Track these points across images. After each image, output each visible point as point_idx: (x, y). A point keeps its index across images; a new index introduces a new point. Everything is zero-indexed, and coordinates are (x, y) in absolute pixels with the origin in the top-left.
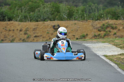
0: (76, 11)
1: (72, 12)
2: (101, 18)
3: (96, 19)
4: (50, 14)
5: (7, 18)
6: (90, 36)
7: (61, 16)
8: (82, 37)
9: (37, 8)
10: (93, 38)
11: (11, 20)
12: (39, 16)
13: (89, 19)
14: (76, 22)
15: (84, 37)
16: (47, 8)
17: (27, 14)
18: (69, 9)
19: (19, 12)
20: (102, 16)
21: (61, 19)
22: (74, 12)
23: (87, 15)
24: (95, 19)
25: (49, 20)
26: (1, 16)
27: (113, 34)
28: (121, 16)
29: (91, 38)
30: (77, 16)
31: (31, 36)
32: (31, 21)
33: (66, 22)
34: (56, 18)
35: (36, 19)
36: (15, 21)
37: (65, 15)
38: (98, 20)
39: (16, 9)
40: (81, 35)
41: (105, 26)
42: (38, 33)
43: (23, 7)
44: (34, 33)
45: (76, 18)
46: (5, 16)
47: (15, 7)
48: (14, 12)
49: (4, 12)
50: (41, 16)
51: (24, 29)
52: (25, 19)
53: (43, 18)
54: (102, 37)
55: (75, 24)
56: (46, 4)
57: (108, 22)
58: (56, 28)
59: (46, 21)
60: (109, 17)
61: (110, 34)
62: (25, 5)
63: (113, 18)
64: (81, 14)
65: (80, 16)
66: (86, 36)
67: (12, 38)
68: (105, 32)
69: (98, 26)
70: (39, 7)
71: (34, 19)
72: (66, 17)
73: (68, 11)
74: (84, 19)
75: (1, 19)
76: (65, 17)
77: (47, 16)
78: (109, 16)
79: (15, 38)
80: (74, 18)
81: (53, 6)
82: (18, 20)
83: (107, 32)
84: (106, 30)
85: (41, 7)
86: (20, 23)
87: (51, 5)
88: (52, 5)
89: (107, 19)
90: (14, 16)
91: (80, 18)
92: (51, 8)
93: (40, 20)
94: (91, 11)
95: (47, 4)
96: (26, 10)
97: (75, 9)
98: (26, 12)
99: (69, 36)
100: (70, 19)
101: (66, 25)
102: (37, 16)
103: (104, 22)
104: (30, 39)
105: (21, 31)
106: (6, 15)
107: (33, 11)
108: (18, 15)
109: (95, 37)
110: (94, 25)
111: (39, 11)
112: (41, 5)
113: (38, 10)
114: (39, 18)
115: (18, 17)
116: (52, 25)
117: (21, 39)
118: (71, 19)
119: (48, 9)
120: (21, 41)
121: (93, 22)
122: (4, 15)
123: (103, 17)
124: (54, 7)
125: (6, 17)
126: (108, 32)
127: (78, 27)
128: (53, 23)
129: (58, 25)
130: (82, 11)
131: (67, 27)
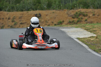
0: (54, 2)
2: (75, 7)
3: (71, 8)
4: (33, 4)
6: (66, 22)
7: (42, 6)
8: (59, 23)
10: (69, 24)
11: (1, 11)
12: (24, 7)
13: (64, 9)
14: (54, 11)
15: (60, 23)
19: (7, 4)
21: (42, 9)
22: (52, 3)
23: (63, 5)
24: (69, 8)
25: (32, 10)
27: (84, 20)
28: (91, 6)
29: (67, 24)
30: (55, 6)
31: (17, 23)
32: (17, 11)
33: (46, 11)
34: (38, 8)
35: (21, 9)
36: (4, 11)
37: (45, 5)
38: (72, 9)
39: (5, 1)
40: (59, 21)
41: (78, 14)
42: (23, 21)
44: (20, 21)
45: (54, 8)
48: (3, 4)
50: (25, 7)
51: (12, 18)
52: (12, 9)
53: (27, 9)
54: (76, 23)
55: (54, 13)
57: (80, 10)
58: (38, 16)
59: (30, 11)
60: (81, 7)
61: (82, 20)
63: (84, 7)
64: (58, 4)
65: (57, 6)
66: (63, 22)
67: (2, 25)
68: (78, 19)
69: (72, 14)
72: (46, 7)
73: (48, 2)
74: (61, 9)
76: (45, 7)
77: (30, 6)
78: (81, 5)
79: (5, 25)
80: (52, 8)
82: (7, 10)
84: (79, 17)
86: (8, 12)
89: (79, 8)
90: (4, 7)
91: (58, 8)
93: (24, 9)
94: (66, 2)
96: (13, 2)
98: (13, 4)
99: (49, 23)
101: (46, 14)
102: (22, 7)
103: (77, 11)
104: (17, 25)
105: (9, 19)
107: (19, 3)
108: (7, 6)
109: (70, 23)
110: (69, 14)
111: (24, 3)
114: (24, 8)
115: (7, 8)
116: (34, 14)
117: (9, 26)
118: (50, 8)
119: (31, 1)
120: (9, 27)
121: (68, 11)
123: (76, 7)
126: (81, 19)
127: (56, 16)
128: (35, 12)
129: (40, 14)
130: (59, 2)
131: (47, 15)
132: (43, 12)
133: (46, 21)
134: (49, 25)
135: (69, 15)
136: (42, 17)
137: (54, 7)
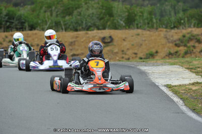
0: (140, 14)
1: (134, 15)
2: (180, 25)
3: (172, 26)
4: (98, 18)
5: (27, 26)
6: (162, 54)
7: (115, 21)
8: (149, 56)
9: (76, 8)
10: (167, 57)
11: (35, 29)
12: (80, 22)
13: (160, 27)
14: (139, 31)
15: (151, 56)
16: (92, 9)
17: (59, 19)
18: (128, 11)
19: (46, 16)
20: (182, 21)
21: (115, 27)
22: (135, 15)
23: (158, 21)
24: (170, 26)
25: (96, 29)
26: (18, 23)
27: (199, 51)
29: (164, 58)
30: (141, 21)
32: (66, 30)
33: (124, 31)
34: (108, 26)
35: (74, 27)
36: (40, 31)
37: (121, 20)
38: (176, 29)
39: (42, 11)
40: (147, 52)
41: (186, 38)
42: (77, 50)
43: (54, 8)
44: (71, 50)
45: (139, 25)
46: (24, 23)
47: (41, 8)
48: (38, 15)
49: (24, 15)
50: (82, 22)
52: (56, 26)
53: (86, 26)
54: (182, 55)
55: (138, 35)
56: (90, 2)
57: (192, 31)
58: (106, 41)
59: (90, 31)
60: (193, 24)
61: (195, 50)
62: (58, 3)
63: (199, 25)
64: (147, 19)
65: (146, 21)
66: (155, 54)
68: (186, 48)
69: (176, 37)
70: (79, 7)
71: (70, 27)
72: (124, 24)
73: (127, 14)
74: (153, 27)
75: (18, 27)
76: (122, 24)
77: (92, 22)
78: (193, 21)
80: (135, 26)
81: (102, 6)
82: (46, 29)
83: (189, 47)
84: (188, 45)
85: (82, 7)
87: (99, 4)
88: (101, 3)
89: (190, 27)
90: (39, 21)
91: (147, 25)
92: (100, 8)
93: (80, 28)
94: (164, 14)
95: (93, 2)
96: (58, 13)
97: (137, 10)
98: (59, 16)
99: (128, 55)
100: (129, 27)
101: (124, 36)
102: (77, 23)
103: (184, 32)
106: (25, 20)
107: (70, 14)
108: (46, 21)
109: (170, 55)
110: (168, 37)
111: (80, 14)
112: (83, 4)
113: (78, 12)
114: (80, 25)
115: (46, 25)
116: (100, 37)
118: (131, 26)
119: (94, 11)
121: (166, 31)
122: (23, 21)
124: (104, 8)
125: (26, 24)
126: (192, 48)
127: (143, 40)
128: (102, 32)
129: (110, 37)
130: (150, 14)
131: (124, 40)
132: (117, 34)
133: (123, 51)
134: (129, 59)
135: (168, 39)
136: (115, 43)
137: (140, 23)
